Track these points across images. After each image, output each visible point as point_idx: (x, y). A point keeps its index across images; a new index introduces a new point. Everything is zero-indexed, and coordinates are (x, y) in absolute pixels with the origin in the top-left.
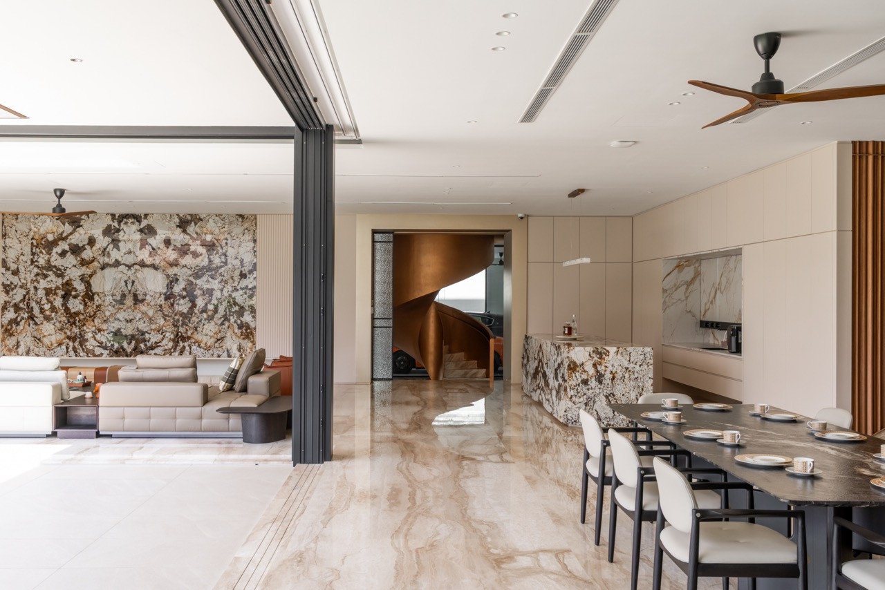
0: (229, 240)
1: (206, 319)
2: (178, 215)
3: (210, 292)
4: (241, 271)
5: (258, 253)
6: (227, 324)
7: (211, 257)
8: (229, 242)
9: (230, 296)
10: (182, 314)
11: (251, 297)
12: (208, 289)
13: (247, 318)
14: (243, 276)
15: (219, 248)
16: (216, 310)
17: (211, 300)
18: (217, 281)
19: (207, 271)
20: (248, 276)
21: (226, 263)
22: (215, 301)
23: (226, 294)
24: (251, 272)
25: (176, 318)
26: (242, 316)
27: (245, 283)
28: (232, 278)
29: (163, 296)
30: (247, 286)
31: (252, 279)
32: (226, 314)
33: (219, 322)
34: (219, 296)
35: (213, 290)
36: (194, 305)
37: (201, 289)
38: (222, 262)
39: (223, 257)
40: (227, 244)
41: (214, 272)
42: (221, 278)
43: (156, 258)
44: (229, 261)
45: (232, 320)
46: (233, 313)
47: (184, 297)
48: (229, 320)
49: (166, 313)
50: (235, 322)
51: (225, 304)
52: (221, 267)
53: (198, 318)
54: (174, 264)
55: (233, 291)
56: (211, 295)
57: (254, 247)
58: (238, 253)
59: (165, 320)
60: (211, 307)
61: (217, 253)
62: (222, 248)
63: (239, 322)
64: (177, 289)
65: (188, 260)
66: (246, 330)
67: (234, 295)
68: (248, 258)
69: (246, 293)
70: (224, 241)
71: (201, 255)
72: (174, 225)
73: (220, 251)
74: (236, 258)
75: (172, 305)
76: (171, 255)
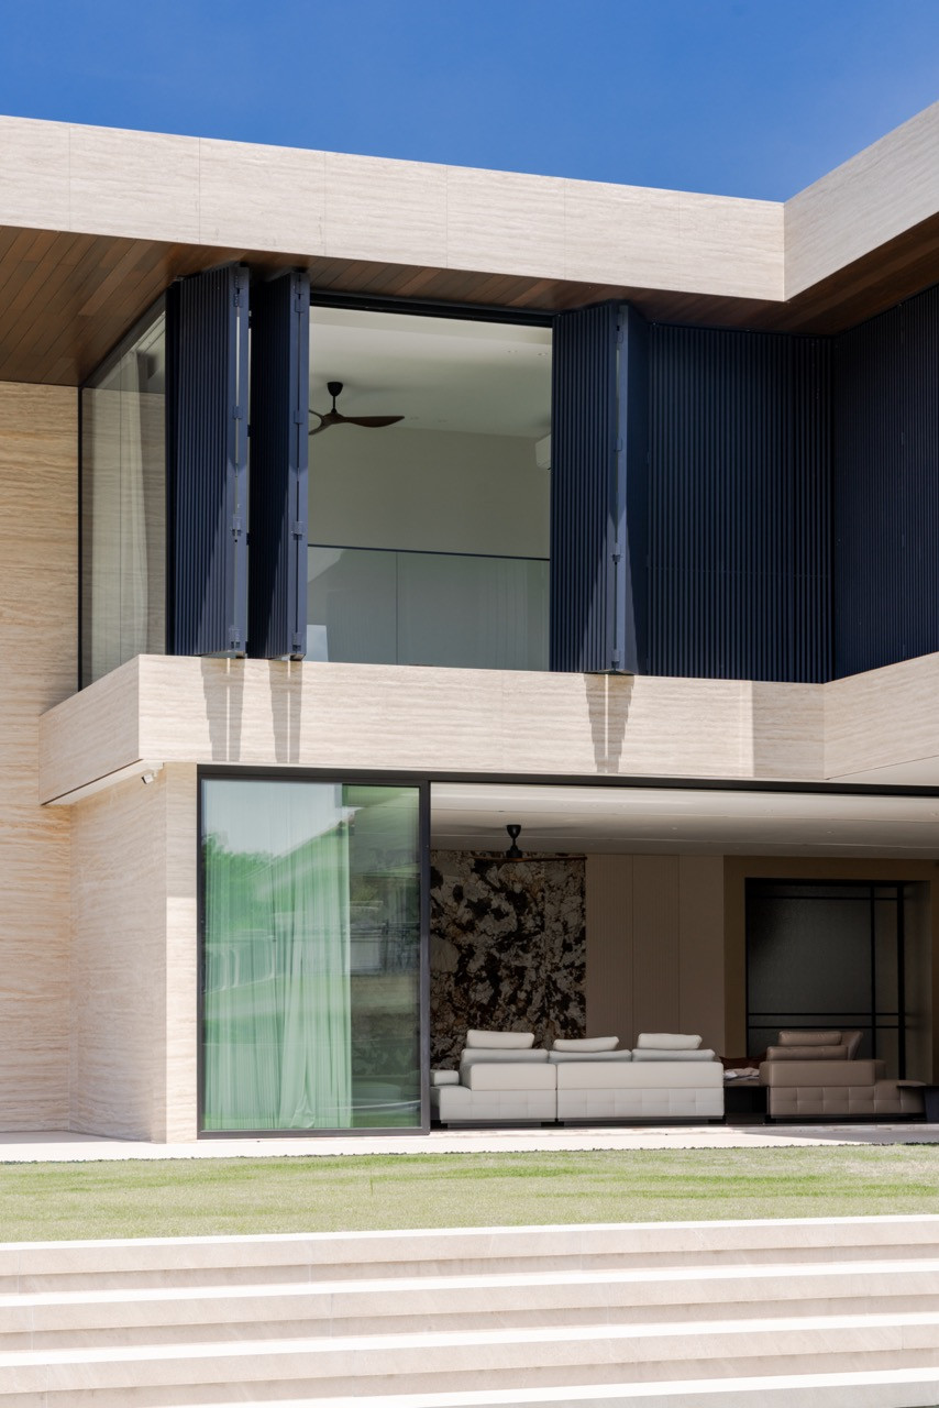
0: (547, 893)
1: (514, 1014)
2: (473, 853)
3: (520, 972)
4: (565, 941)
5: (587, 913)
6: (545, 1021)
7: (522, 918)
8: (547, 895)
9: (549, 977)
10: (480, 1006)
11: (579, 979)
12: (517, 967)
13: (573, 1011)
14: (567, 947)
15: (532, 905)
16: (529, 1001)
17: (521, 984)
18: (529, 956)
19: (516, 940)
20: (574, 947)
21: (542, 928)
22: (527, 987)
23: (543, 976)
24: (579, 941)
25: (472, 1012)
26: (567, 1008)
27: (569, 958)
28: (551, 950)
29: (453, 979)
30: (573, 963)
31: (579, 952)
32: (543, 1006)
33: (534, 1019)
34: (534, 979)
35: (525, 968)
36: (498, 993)
37: (507, 967)
38: (537, 926)
39: (538, 918)
40: (543, 898)
41: (525, 942)
42: (535, 950)
43: (443, 919)
44: (547, 924)
45: (552, 1015)
46: (554, 1003)
47: (482, 980)
48: (548, 1016)
49: (457, 1005)
50: (557, 1018)
51: (542, 990)
52: (536, 933)
53: (503, 1012)
54: (469, 927)
55: (552, 971)
56: (522, 977)
57: (582, 903)
58: (560, 912)
59: (456, 1015)
60: (522, 995)
61: (530, 912)
62: (537, 905)
63: (562, 1018)
64: (474, 966)
65: (487, 923)
66: (572, 1031)
67: (555, 976)
68: (573, 920)
69: (571, 974)
70: (540, 894)
71: (507, 914)
72: (466, 869)
73: (534, 909)
74: (557, 920)
75: (466, 991)
76: (465, 915)
